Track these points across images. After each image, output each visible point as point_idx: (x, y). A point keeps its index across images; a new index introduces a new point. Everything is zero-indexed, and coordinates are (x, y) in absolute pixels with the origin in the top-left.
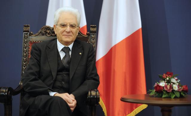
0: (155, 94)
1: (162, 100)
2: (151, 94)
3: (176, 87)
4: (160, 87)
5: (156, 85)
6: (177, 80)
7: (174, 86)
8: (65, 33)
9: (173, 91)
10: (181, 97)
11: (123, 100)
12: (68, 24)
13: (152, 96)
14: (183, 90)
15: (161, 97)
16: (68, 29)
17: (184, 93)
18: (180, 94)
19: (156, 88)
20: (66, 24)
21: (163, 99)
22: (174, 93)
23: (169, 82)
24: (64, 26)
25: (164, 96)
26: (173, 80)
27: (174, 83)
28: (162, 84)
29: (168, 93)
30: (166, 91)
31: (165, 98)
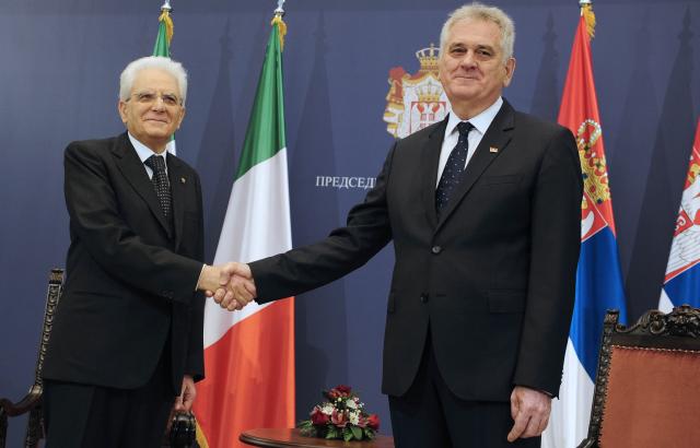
0: (312, 431)
1: (324, 444)
2: (304, 430)
3: (355, 418)
4: (322, 415)
5: (314, 412)
6: (357, 403)
7: (352, 415)
8: (150, 115)
9: (349, 426)
10: (365, 438)
11: (244, 439)
12: (159, 94)
13: (307, 435)
14: (369, 426)
15: (324, 437)
16: (159, 103)
17: (370, 431)
18: (363, 433)
19: (314, 417)
20: (151, 93)
21: (328, 443)
22: (350, 432)
23: (341, 406)
24: (148, 97)
25: (329, 436)
26: (351, 404)
27: (352, 410)
28: (328, 410)
29: (338, 429)
30: (335, 425)
31: (331, 439)
